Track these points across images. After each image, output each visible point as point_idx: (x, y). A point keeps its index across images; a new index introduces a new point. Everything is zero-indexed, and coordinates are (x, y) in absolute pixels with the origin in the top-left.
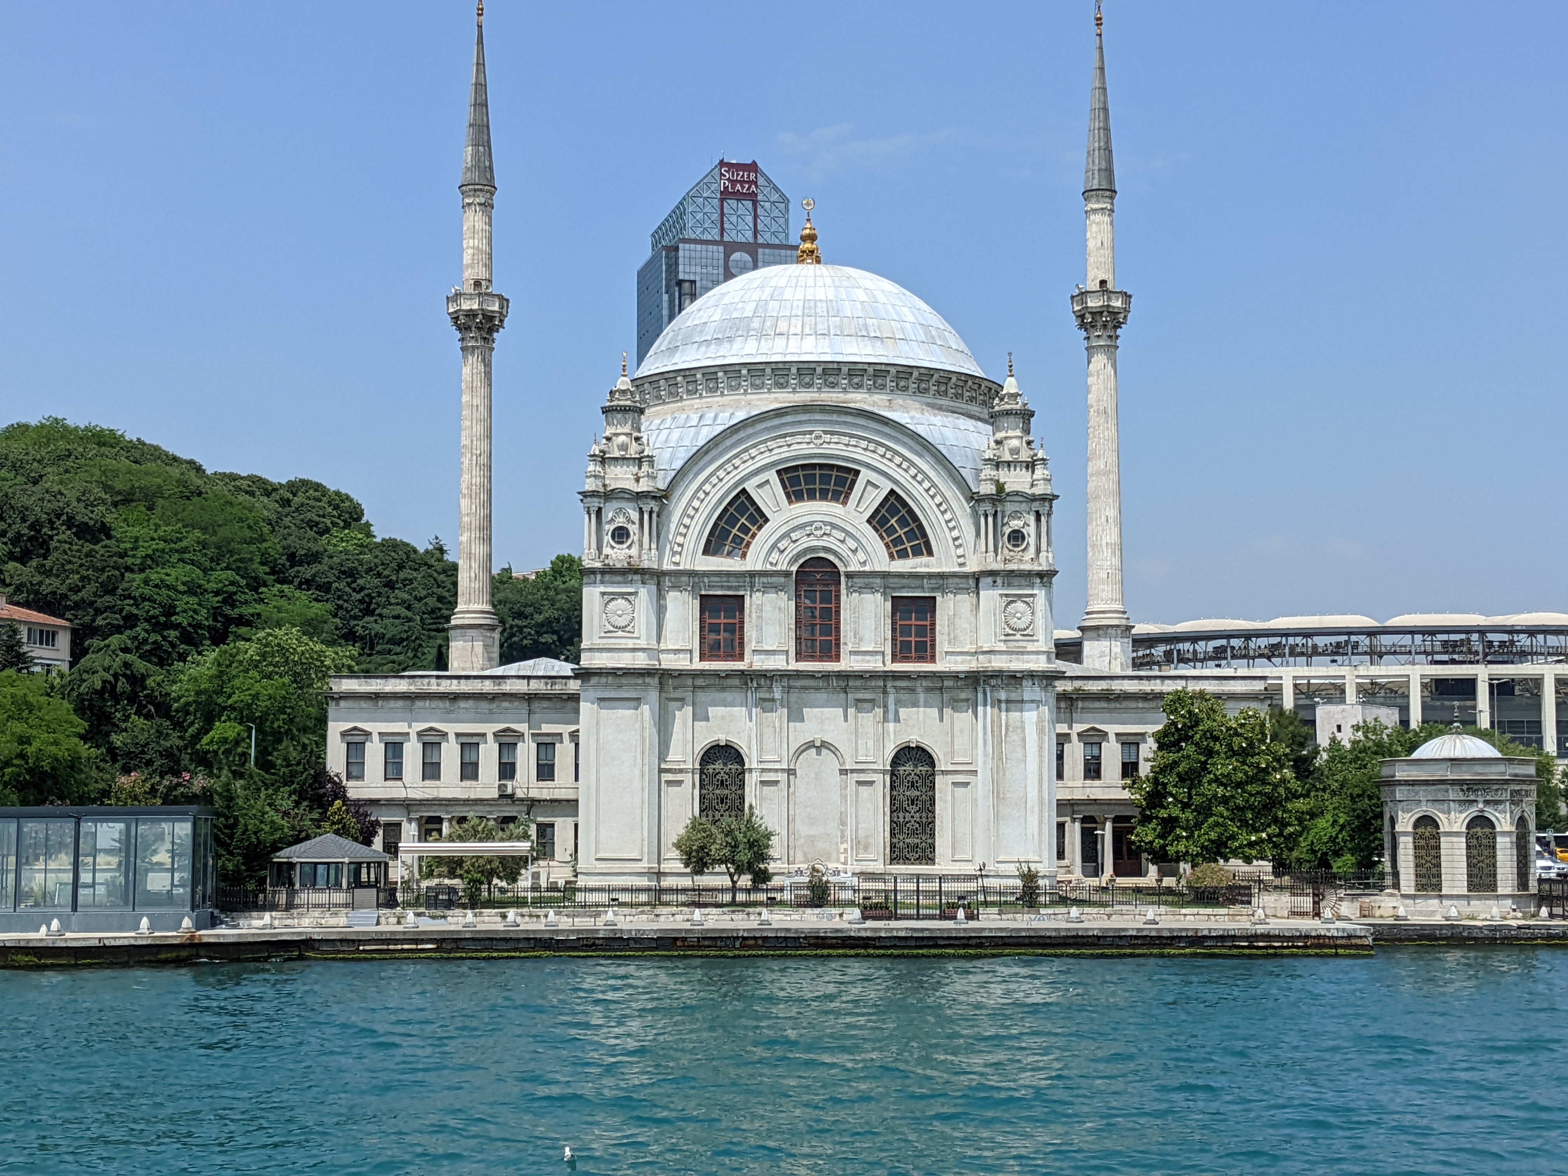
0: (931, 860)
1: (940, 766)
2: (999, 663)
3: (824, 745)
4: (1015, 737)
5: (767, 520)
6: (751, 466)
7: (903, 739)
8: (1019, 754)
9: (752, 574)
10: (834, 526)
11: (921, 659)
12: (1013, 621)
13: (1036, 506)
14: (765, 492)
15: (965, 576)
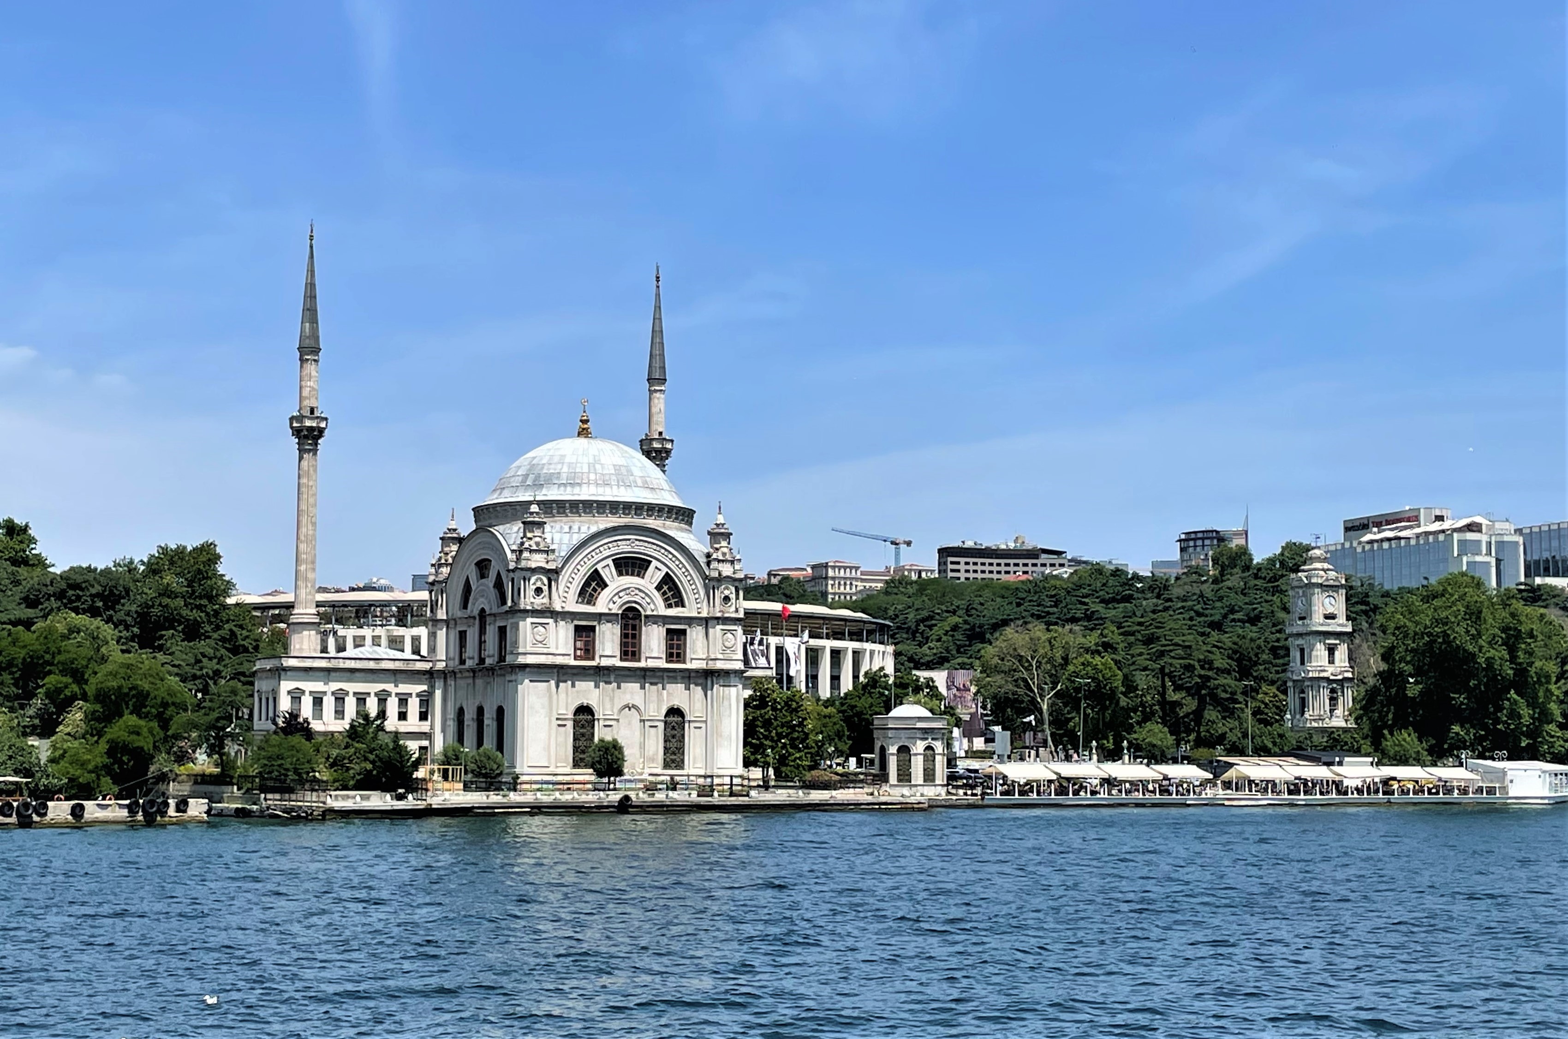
0: (682, 768)
1: (687, 718)
2: (720, 665)
3: (634, 706)
4: (726, 703)
5: (606, 585)
6: (597, 558)
7: (670, 704)
8: (728, 713)
9: (601, 615)
10: (640, 590)
11: (678, 662)
12: (727, 644)
13: (737, 584)
14: (607, 570)
15: (701, 619)
